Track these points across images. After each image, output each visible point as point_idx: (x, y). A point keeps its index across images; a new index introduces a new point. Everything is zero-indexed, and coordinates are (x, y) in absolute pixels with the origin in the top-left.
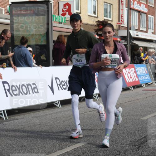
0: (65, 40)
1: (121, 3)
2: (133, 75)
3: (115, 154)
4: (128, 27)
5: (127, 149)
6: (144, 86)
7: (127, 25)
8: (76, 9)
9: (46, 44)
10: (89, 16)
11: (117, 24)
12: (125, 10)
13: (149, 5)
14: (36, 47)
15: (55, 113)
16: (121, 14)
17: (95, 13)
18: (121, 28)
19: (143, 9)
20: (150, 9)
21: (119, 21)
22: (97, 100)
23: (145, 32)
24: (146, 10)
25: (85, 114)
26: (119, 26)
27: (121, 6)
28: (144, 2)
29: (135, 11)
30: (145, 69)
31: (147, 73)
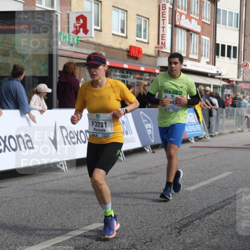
1: (163, 17)
3: (144, 241)
5: (162, 234)
6: (193, 141)
7: (170, 49)
8: (95, 25)
9: (48, 75)
10: (113, 34)
11: (156, 47)
12: (168, 27)
13: (203, 20)
14: (33, 80)
15: (58, 180)
16: (161, 33)
17: (123, 31)
18: (161, 54)
19: (194, 26)
20: (204, 26)
21: (158, 44)
22: (122, 161)
23: (196, 61)
26: (159, 51)
27: (161, 22)
28: (196, 17)
29: (181, 30)
30: (196, 116)
31: (198, 121)
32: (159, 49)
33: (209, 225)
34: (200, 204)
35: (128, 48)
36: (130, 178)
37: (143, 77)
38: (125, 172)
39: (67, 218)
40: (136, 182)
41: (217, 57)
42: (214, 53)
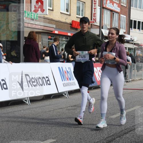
0: (36, 36)
1: (94, 2)
4: (100, 26)
7: (99, 23)
8: (49, 6)
9: (17, 40)
10: (61, 13)
12: (98, 8)
13: (122, 4)
14: (7, 43)
15: (24, 110)
16: (93, 12)
17: (67, 10)
18: (93, 26)
19: (116, 8)
20: (122, 8)
21: (91, 20)
22: (67, 98)
24: (118, 10)
25: (55, 111)
27: (94, 5)
28: (117, 2)
29: (107, 10)
32: (92, 23)
33: (126, 141)
35: (71, 22)
36: (72, 109)
38: (69, 105)
39: (30, 136)
40: (76, 112)
41: (130, 29)
42: (129, 26)
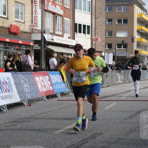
1: (35, 3)
2: (47, 83)
4: (42, 31)
6: (59, 96)
7: (41, 28)
11: (30, 26)
12: (39, 11)
13: (65, 6)
18: (34, 31)
19: (58, 10)
20: (66, 11)
21: (32, 24)
23: (61, 37)
26: (32, 29)
27: (34, 7)
28: (59, 4)
29: (49, 13)
30: (61, 77)
31: (62, 81)
32: (32, 27)
34: (65, 144)
35: (9, 26)
36: (11, 126)
37: (21, 48)
38: (8, 122)
41: (75, 33)
42: (73, 30)
